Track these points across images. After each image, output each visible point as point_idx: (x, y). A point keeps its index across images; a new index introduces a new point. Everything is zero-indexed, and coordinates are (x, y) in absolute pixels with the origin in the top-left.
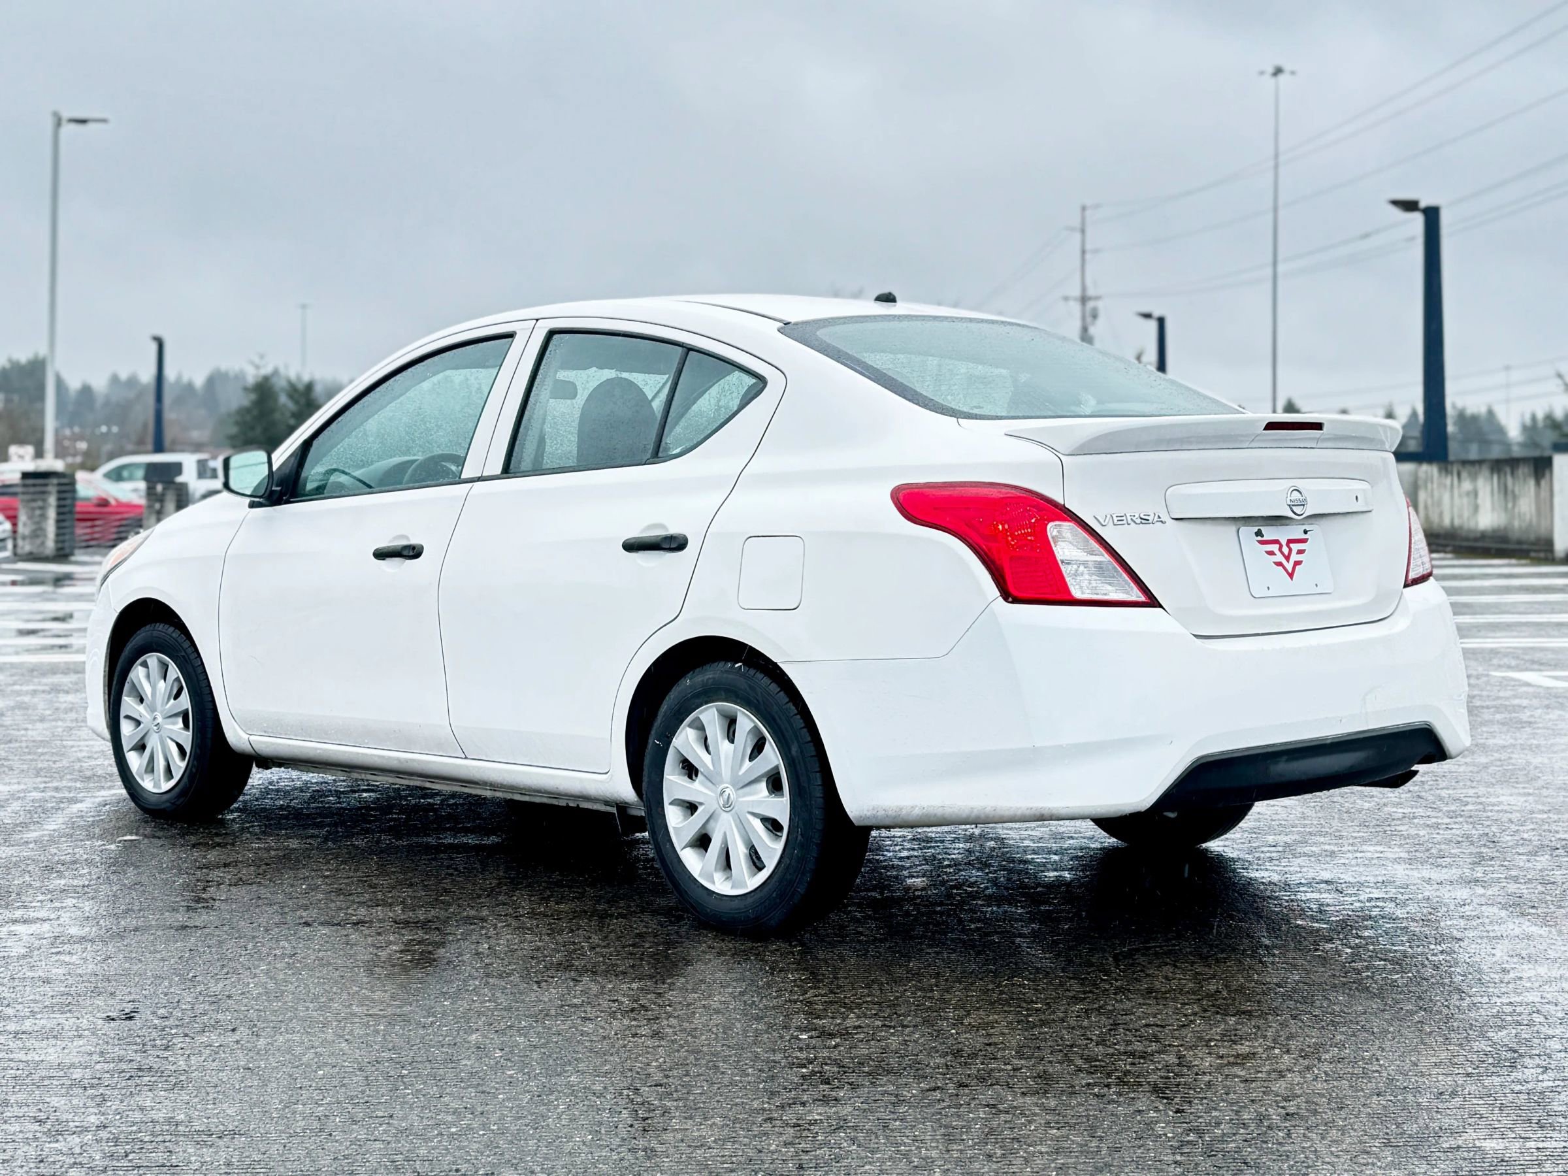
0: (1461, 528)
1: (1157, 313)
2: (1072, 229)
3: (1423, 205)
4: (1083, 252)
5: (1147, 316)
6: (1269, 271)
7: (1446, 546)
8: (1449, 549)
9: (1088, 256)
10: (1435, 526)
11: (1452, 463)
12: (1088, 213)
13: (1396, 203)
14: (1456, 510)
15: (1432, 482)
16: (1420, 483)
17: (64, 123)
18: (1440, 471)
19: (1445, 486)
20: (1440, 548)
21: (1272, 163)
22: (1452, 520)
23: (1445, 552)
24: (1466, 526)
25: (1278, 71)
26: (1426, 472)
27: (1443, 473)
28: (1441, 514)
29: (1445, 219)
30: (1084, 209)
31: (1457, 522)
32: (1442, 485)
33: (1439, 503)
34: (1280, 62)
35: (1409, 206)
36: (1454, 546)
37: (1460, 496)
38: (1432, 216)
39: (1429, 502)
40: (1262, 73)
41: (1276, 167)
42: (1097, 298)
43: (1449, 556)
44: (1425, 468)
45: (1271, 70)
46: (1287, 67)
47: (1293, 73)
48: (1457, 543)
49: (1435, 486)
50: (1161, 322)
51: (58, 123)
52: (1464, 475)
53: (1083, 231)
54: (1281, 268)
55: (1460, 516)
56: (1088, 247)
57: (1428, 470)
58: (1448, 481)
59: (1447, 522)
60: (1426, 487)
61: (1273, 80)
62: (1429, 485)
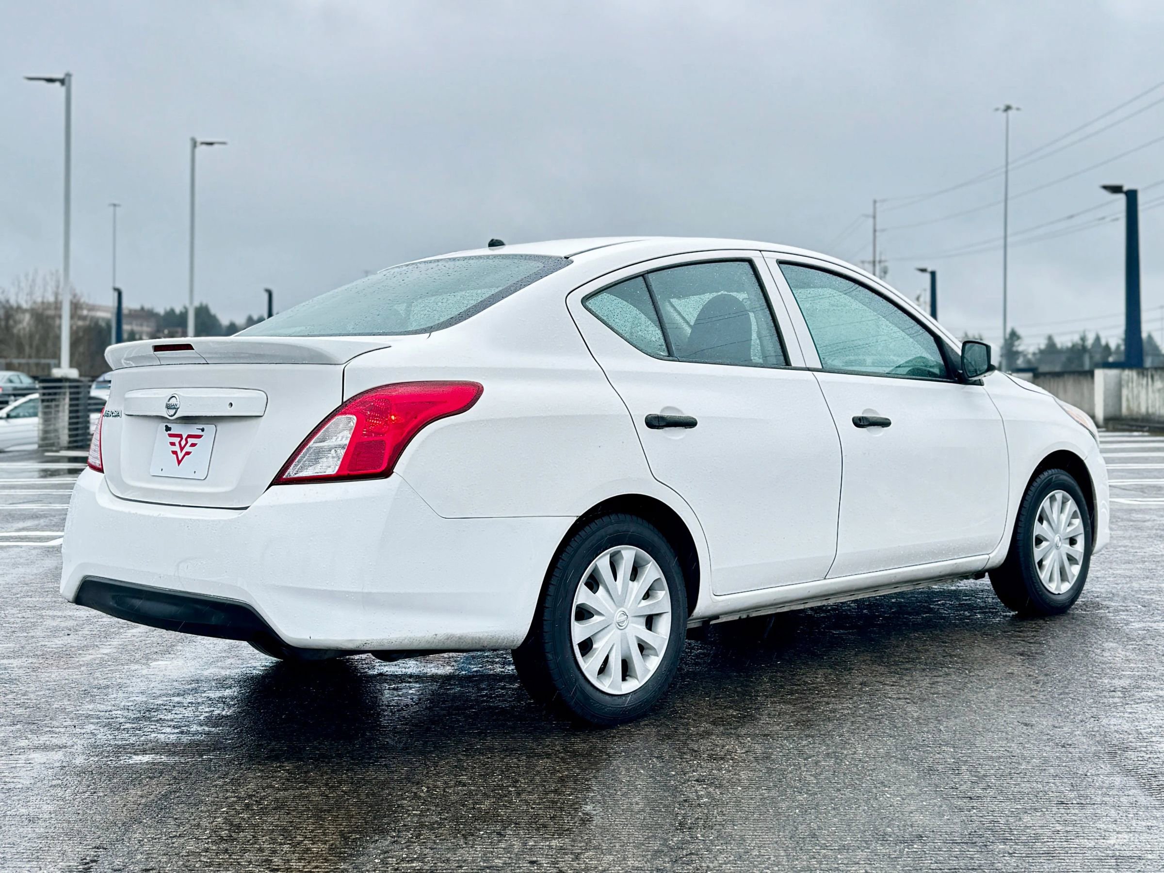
0: (1153, 414)
1: (930, 269)
2: (867, 216)
3: (1125, 188)
4: (875, 231)
5: (923, 270)
6: (1002, 242)
7: (1144, 427)
8: (1145, 429)
9: (878, 234)
10: (1135, 413)
11: (1147, 369)
12: (878, 205)
13: (1105, 187)
14: (1150, 402)
15: (1132, 382)
16: (1123, 383)
17: (198, 144)
18: (1138, 374)
19: (1142, 385)
20: (1139, 429)
21: (1004, 170)
22: (1147, 408)
23: (1143, 431)
24: (1158, 413)
25: (1008, 108)
26: (1128, 376)
27: (1141, 376)
28: (1139, 405)
29: (1141, 199)
30: (875, 202)
31: (1150, 411)
32: (1138, 384)
33: (1138, 396)
34: (1008, 103)
35: (1116, 189)
36: (1150, 427)
37: (1153, 392)
38: (1132, 197)
39: (1130, 396)
40: (997, 109)
41: (1007, 172)
42: (885, 261)
43: (1146, 434)
44: (1127, 373)
45: (1002, 107)
46: (1014, 106)
47: (1018, 109)
48: (1151, 425)
49: (1135, 384)
50: (933, 274)
51: (194, 144)
52: (1156, 377)
53: (874, 217)
54: (1009, 240)
55: (1153, 406)
56: (878, 228)
57: (1129, 374)
58: (1144, 382)
59: (1143, 410)
60: (1128, 386)
61: (1004, 114)
62: (1130, 385)
